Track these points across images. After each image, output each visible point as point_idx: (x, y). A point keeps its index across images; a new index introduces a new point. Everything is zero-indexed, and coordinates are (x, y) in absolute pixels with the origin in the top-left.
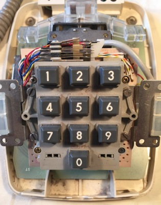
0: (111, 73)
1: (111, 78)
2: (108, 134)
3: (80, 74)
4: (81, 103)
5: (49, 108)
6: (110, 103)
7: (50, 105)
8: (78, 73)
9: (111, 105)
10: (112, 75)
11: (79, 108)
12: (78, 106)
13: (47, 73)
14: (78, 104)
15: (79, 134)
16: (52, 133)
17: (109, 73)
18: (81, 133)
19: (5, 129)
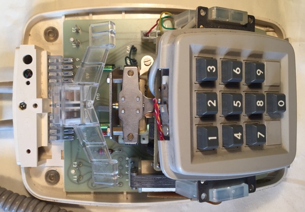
0: (210, 69)
1: (213, 69)
2: (259, 72)
3: (210, 103)
4: (234, 102)
5: (238, 136)
6: (234, 70)
7: (236, 135)
8: (209, 105)
9: (235, 70)
10: (211, 68)
11: (238, 104)
12: (236, 105)
13: (210, 138)
14: (235, 105)
15: (259, 103)
16: (259, 133)
17: (209, 71)
18: (258, 102)
19: (243, 187)
